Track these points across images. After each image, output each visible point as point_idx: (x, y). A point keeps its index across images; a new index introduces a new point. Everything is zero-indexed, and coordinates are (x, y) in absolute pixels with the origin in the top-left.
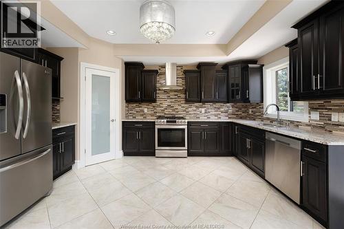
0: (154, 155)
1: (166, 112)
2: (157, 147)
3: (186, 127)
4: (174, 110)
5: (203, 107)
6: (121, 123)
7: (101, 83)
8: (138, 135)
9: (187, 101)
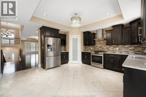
0: (91, 65)
1: (99, 49)
2: (91, 62)
3: (103, 56)
4: (102, 49)
5: (117, 47)
6: (81, 52)
7: (75, 40)
8: (86, 57)
9: (107, 44)
